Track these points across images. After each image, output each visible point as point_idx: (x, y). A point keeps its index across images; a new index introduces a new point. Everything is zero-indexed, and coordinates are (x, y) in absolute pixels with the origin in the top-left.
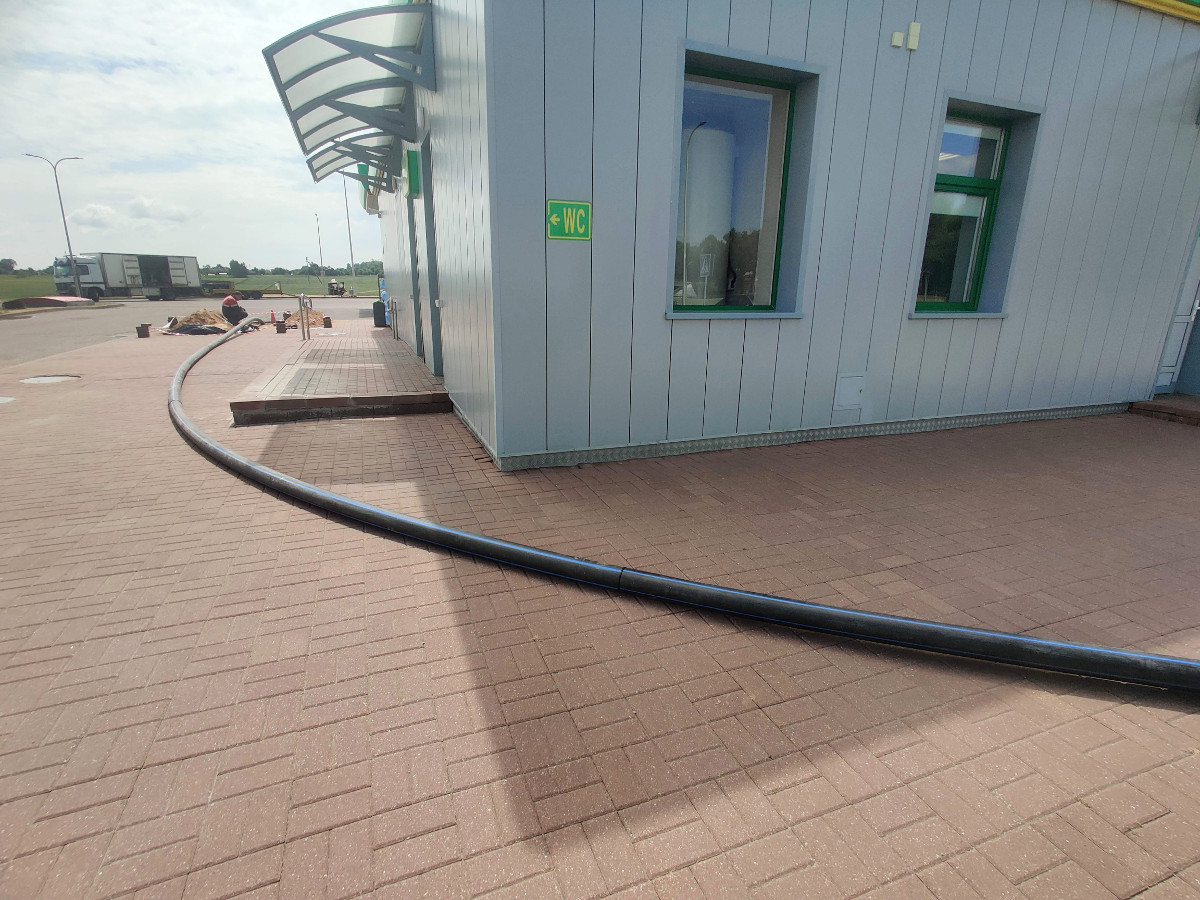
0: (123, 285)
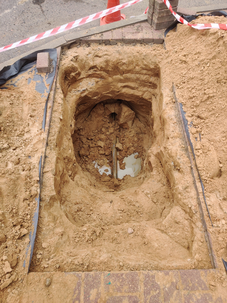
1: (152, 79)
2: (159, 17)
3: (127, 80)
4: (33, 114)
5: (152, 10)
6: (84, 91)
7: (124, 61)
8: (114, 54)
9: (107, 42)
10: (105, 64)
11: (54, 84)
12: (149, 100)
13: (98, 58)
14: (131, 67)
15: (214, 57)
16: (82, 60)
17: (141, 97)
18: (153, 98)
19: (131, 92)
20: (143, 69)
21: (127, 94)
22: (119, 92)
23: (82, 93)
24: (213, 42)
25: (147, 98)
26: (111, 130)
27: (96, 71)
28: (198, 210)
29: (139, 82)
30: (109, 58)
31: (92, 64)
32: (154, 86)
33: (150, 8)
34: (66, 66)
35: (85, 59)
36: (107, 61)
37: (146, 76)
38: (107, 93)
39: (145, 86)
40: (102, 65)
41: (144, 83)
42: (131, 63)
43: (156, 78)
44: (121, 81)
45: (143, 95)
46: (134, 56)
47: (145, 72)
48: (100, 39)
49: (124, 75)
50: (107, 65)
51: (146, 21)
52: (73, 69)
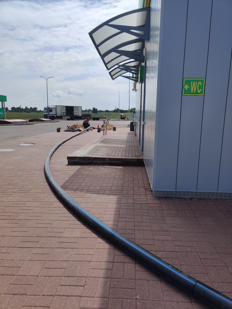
0: (61, 115)
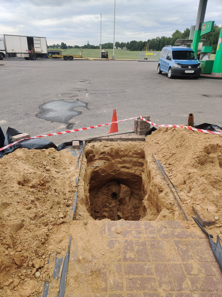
1: (140, 160)
2: (140, 128)
3: (124, 162)
4: (71, 163)
5: (136, 126)
6: (97, 167)
7: (122, 149)
8: (116, 145)
9: (112, 140)
10: (110, 150)
11: (82, 153)
12: (140, 176)
13: (106, 147)
14: (126, 153)
15: (172, 137)
16: (96, 149)
17: (134, 174)
18: (142, 173)
19: (127, 170)
20: (134, 154)
21: (124, 172)
22: (119, 171)
23: (95, 168)
24: (171, 132)
25: (138, 174)
26: (113, 204)
27: (105, 155)
28: (175, 202)
29: (132, 163)
30: (113, 147)
31: (102, 151)
32: (142, 165)
33: (135, 125)
34: (87, 149)
35: (98, 148)
36: (112, 149)
37: (136, 159)
38: (111, 172)
39: (136, 166)
40: (108, 151)
41: (135, 164)
42: (126, 150)
43: (143, 159)
44: (120, 163)
45: (135, 172)
46: (128, 146)
47: (135, 156)
48: (108, 138)
49: (122, 159)
50: (112, 151)
51: (134, 132)
52: (91, 152)
